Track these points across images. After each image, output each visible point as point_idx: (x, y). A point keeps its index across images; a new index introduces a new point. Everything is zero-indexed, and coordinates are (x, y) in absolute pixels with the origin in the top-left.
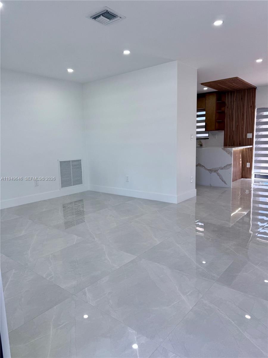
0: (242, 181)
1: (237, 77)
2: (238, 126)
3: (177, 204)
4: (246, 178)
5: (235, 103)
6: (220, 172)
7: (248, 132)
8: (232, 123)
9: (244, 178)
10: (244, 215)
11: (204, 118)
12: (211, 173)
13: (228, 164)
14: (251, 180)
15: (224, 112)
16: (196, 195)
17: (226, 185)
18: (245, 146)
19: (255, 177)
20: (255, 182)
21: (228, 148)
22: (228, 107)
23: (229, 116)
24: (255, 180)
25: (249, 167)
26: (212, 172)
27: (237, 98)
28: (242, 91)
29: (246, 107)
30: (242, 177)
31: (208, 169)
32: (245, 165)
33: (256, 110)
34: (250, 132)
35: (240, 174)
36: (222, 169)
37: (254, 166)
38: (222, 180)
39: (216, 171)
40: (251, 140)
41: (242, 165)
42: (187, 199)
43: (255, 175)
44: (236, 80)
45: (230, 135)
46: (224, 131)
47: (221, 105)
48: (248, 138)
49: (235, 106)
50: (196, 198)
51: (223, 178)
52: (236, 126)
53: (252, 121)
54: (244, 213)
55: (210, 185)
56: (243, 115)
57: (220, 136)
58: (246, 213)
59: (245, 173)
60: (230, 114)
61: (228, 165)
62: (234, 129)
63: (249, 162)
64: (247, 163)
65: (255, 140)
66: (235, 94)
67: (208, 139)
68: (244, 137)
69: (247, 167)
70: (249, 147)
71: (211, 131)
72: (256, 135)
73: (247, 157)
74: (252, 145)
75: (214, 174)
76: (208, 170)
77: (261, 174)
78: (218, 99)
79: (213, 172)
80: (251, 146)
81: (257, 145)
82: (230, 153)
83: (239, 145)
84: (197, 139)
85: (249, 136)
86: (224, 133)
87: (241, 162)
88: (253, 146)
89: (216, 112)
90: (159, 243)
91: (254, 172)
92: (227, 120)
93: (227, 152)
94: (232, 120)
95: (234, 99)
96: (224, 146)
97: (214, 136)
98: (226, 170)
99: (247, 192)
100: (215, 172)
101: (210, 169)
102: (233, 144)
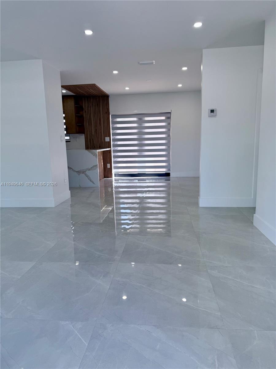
0: (105, 181)
1: (95, 84)
2: (96, 130)
3: (55, 207)
4: (108, 178)
5: (92, 109)
6: (87, 173)
7: (105, 136)
8: (91, 127)
9: (106, 178)
10: (110, 211)
12: (79, 175)
13: (94, 165)
14: (112, 179)
15: (82, 116)
16: (70, 197)
17: (94, 185)
18: (105, 148)
19: (115, 176)
20: (115, 181)
21: (93, 151)
22: (85, 112)
23: (87, 120)
24: (115, 179)
25: (109, 167)
26: (80, 173)
27: (93, 104)
28: (97, 97)
29: (102, 113)
30: (105, 177)
31: (77, 171)
32: (106, 166)
33: (110, 116)
34: (107, 136)
35: (103, 174)
36: (89, 170)
37: (114, 167)
38: (90, 180)
39: (84, 172)
40: (109, 143)
41: (104, 167)
42: (63, 201)
43: (115, 174)
44: (94, 86)
45: (90, 138)
46: (84, 135)
47: (79, 109)
48: (106, 141)
49: (92, 111)
50: (70, 199)
51: (91, 178)
53: (108, 126)
54: (110, 208)
55: (80, 186)
56: (100, 120)
57: (81, 139)
58: (111, 209)
59: (107, 173)
62: (93, 133)
63: (110, 163)
64: (108, 164)
65: (112, 143)
66: (91, 100)
67: (70, 141)
68: (103, 140)
69: (108, 167)
70: (108, 149)
71: (72, 134)
72: (112, 139)
73: (107, 159)
74: (110, 147)
75: (82, 175)
77: (119, 173)
78: (76, 103)
80: (110, 149)
81: (114, 148)
82: (95, 155)
83: (99, 148)
84: (66, 142)
85: (107, 139)
86: (84, 136)
87: (102, 164)
89: (76, 116)
90: (54, 245)
91: (114, 171)
92: (86, 124)
93: (92, 154)
94: (90, 124)
95: (91, 105)
96: (86, 148)
97: (75, 139)
98: (93, 171)
99: (110, 190)
100: (82, 173)
101: (78, 171)
102: (94, 147)
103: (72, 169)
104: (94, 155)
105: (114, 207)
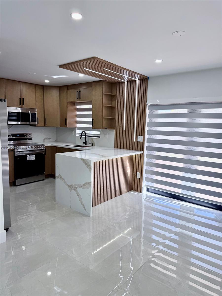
6: (79, 190)
7: (138, 134)
9: (134, 190)
11: (91, 113)
12: (70, 191)
15: (114, 108)
17: (85, 211)
19: (148, 191)
22: (118, 102)
25: (139, 177)
31: (68, 184)
32: (135, 174)
34: (140, 134)
36: (81, 187)
37: (145, 178)
38: (81, 203)
39: (75, 188)
40: (142, 144)
43: (147, 188)
45: (120, 136)
46: (114, 130)
47: (112, 98)
48: (138, 141)
51: (82, 200)
52: (127, 126)
55: (70, 207)
57: (111, 136)
59: (136, 185)
60: (121, 111)
61: (87, 182)
63: (140, 172)
65: (146, 144)
67: (100, 137)
70: (139, 152)
72: (147, 139)
73: (138, 165)
74: (143, 150)
75: (73, 192)
76: (69, 186)
79: (73, 189)
80: (141, 152)
81: (149, 151)
83: (129, 149)
85: (139, 139)
86: (114, 132)
88: (143, 153)
89: (103, 107)
91: (145, 184)
96: (115, 148)
97: (104, 134)
98: (85, 190)
103: (65, 181)
104: (87, 167)
105: (141, 233)
